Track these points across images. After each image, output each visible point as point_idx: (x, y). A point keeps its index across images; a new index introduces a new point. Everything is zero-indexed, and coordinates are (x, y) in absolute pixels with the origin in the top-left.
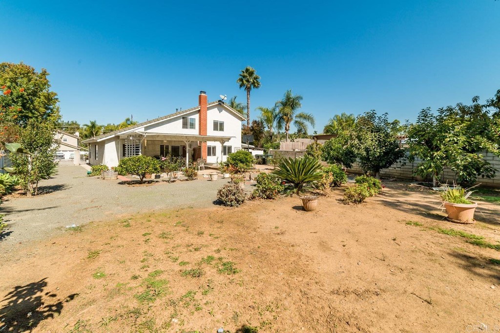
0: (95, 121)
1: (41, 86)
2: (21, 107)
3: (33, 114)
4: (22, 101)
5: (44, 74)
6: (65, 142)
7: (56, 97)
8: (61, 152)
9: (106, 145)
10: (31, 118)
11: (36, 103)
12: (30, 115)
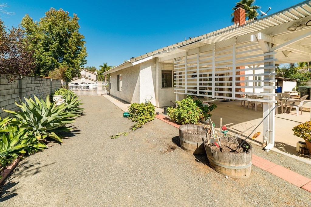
0: (107, 63)
1: (73, 27)
2: (58, 44)
3: (67, 50)
4: (59, 38)
5: (75, 19)
6: (89, 77)
7: (83, 39)
8: (88, 84)
9: (141, 71)
10: (66, 54)
11: (69, 42)
12: (65, 51)
